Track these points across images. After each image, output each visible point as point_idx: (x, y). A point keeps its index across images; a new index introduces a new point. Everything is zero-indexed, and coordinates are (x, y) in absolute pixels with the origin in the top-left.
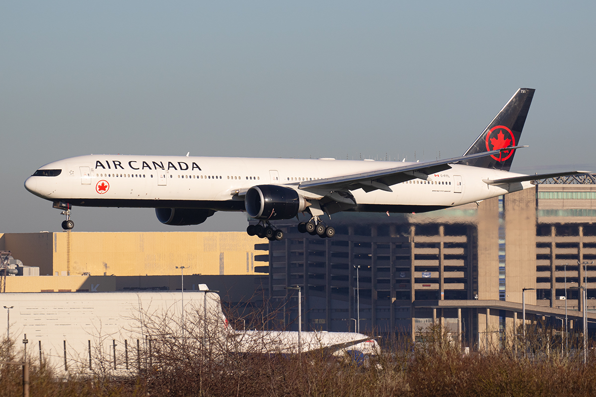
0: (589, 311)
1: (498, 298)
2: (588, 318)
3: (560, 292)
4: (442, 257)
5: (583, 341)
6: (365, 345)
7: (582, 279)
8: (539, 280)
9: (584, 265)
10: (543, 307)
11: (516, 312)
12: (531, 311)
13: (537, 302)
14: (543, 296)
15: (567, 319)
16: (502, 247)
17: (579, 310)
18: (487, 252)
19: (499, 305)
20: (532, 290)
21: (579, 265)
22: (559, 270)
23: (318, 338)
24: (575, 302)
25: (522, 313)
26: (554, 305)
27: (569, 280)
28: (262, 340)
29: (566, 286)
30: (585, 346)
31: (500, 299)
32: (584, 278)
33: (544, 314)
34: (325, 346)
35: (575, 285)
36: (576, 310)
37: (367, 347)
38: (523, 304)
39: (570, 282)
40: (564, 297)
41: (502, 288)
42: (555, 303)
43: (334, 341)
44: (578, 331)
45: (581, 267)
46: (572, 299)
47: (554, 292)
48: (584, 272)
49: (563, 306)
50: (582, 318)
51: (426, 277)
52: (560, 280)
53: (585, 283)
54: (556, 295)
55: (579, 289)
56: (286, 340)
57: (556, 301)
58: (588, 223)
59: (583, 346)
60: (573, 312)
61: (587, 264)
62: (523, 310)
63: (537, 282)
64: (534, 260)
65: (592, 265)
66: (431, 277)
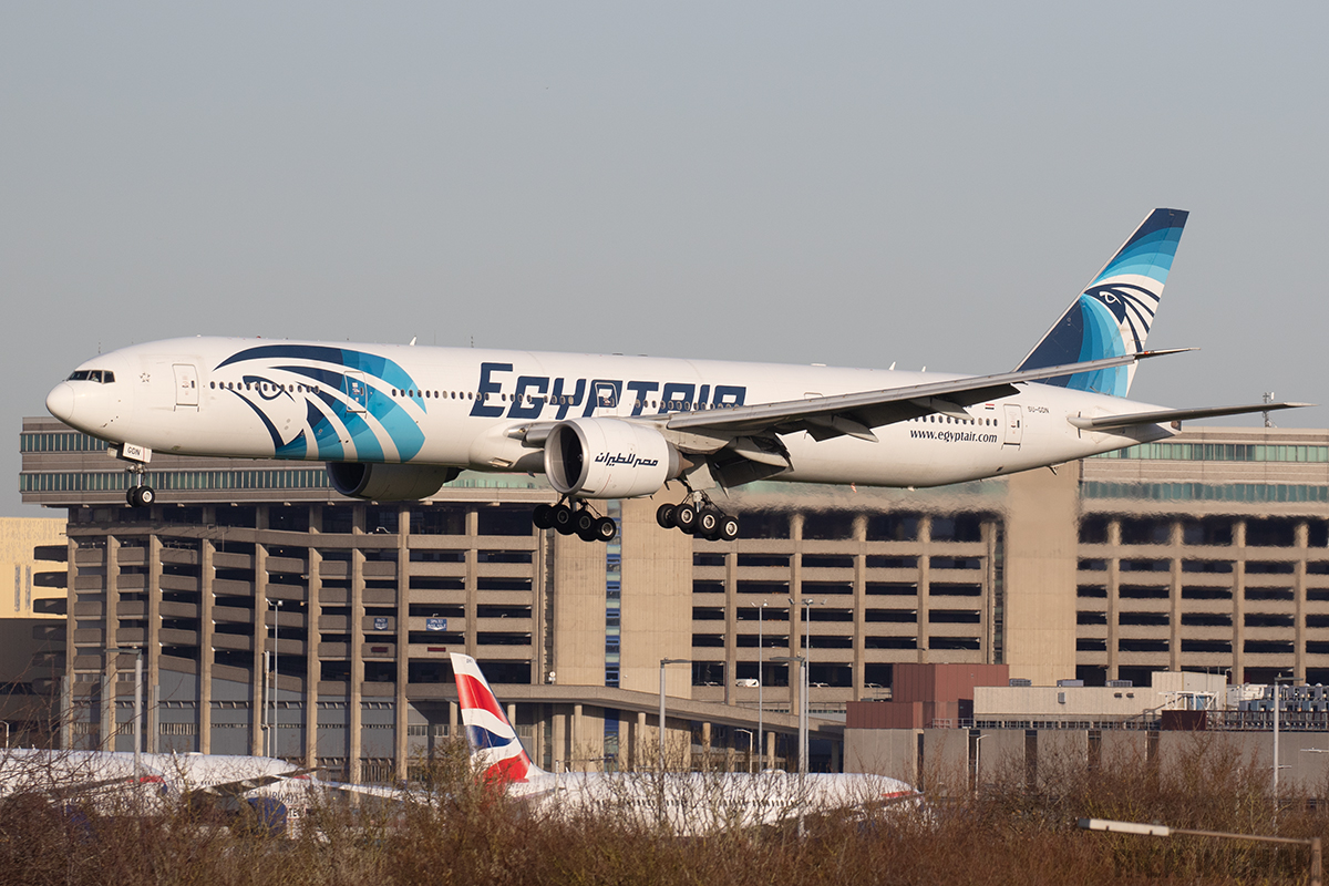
0: (813, 715)
1: (602, 680)
2: (810, 731)
3: (746, 670)
4: (474, 583)
6: (288, 785)
7: (797, 640)
8: (700, 640)
9: (804, 606)
10: (710, 704)
11: (643, 712)
12: (678, 712)
13: (693, 690)
14: (707, 678)
15: (760, 731)
16: (614, 564)
17: (792, 711)
18: (579, 573)
19: (603, 697)
20: (681, 664)
21: (793, 606)
22: (745, 619)
23: (180, 768)
24: (778, 693)
25: (658, 715)
26: (732, 701)
27: (770, 641)
28: (49, 773)
29: (760, 655)
31: (608, 684)
32: (803, 638)
33: (708, 718)
34: (195, 787)
35: (782, 653)
36: (782, 711)
37: (293, 790)
38: (660, 695)
39: (771, 646)
40: (755, 680)
41: (612, 659)
42: (736, 693)
43: (216, 775)
45: (798, 612)
46: (775, 685)
47: (732, 670)
48: (803, 623)
49: (752, 702)
50: (797, 730)
52: (746, 641)
53: (803, 650)
54: (738, 676)
55: (791, 663)
56: (103, 772)
57: (738, 689)
60: (777, 715)
61: (810, 606)
62: (658, 709)
63: (693, 645)
64: (687, 592)
65: (822, 607)
66: (448, 630)
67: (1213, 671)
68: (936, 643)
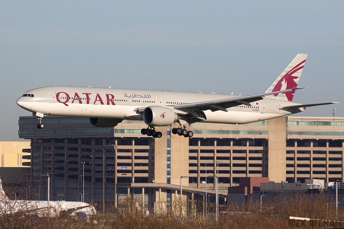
0: (220, 190)
2: (219, 194)
3: (203, 179)
4: (133, 157)
5: (216, 208)
6: (87, 209)
7: (215, 171)
8: (191, 172)
9: (217, 163)
10: (193, 188)
11: (177, 190)
12: (185, 190)
13: (189, 185)
14: (193, 181)
15: (206, 194)
16: (169, 152)
17: (214, 190)
18: (160, 155)
19: (166, 186)
20: (186, 178)
21: (214, 163)
22: (202, 166)
23: (60, 205)
24: (211, 185)
25: (180, 191)
26: (199, 187)
27: (208, 172)
28: (26, 206)
29: (206, 175)
30: (217, 211)
31: (167, 183)
32: (217, 171)
33: (193, 192)
34: (63, 210)
35: (212, 175)
36: (212, 189)
38: (181, 186)
40: (205, 182)
41: (169, 176)
42: (200, 185)
43: (69, 206)
44: (213, 202)
45: (215, 164)
46: (210, 183)
47: (199, 179)
48: (217, 167)
49: (204, 187)
50: (215, 194)
51: (124, 169)
52: (203, 172)
53: (217, 174)
54: (201, 181)
55: (214, 177)
56: (40, 206)
58: (220, 138)
60: (210, 190)
61: (219, 163)
62: (180, 189)
63: (189, 173)
64: (187, 160)
65: (221, 163)
66: (127, 169)
67: (321, 179)
68: (251, 172)
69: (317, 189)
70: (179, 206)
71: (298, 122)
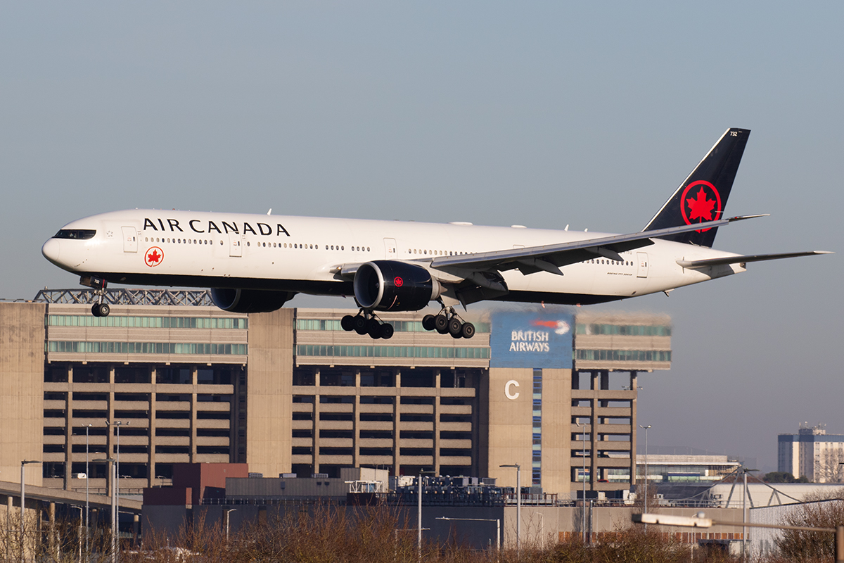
0: (122, 496)
2: (119, 507)
3: (78, 467)
5: (110, 541)
7: (111, 448)
8: (48, 448)
9: (116, 426)
10: (53, 489)
11: (11, 496)
12: (34, 495)
13: (44, 481)
14: (53, 473)
15: (87, 507)
17: (107, 494)
20: (36, 464)
21: (108, 426)
22: (77, 435)
24: (101, 482)
25: (20, 498)
26: (69, 487)
27: (93, 449)
29: (87, 458)
30: (113, 548)
32: (115, 447)
33: (53, 500)
35: (102, 456)
36: (101, 494)
38: (21, 484)
39: (94, 452)
40: (84, 474)
42: (71, 482)
44: (103, 526)
45: (112, 430)
46: (97, 477)
47: (69, 468)
48: (115, 437)
49: (82, 488)
50: (110, 506)
52: (78, 449)
53: (115, 454)
54: (73, 472)
55: (108, 463)
57: (73, 480)
58: (123, 363)
59: (110, 548)
60: (98, 497)
61: (120, 426)
62: (21, 494)
63: (44, 451)
64: (40, 418)
65: (127, 426)
67: (381, 467)
68: (202, 450)
69: (370, 494)
70: (16, 536)
71: (323, 322)
